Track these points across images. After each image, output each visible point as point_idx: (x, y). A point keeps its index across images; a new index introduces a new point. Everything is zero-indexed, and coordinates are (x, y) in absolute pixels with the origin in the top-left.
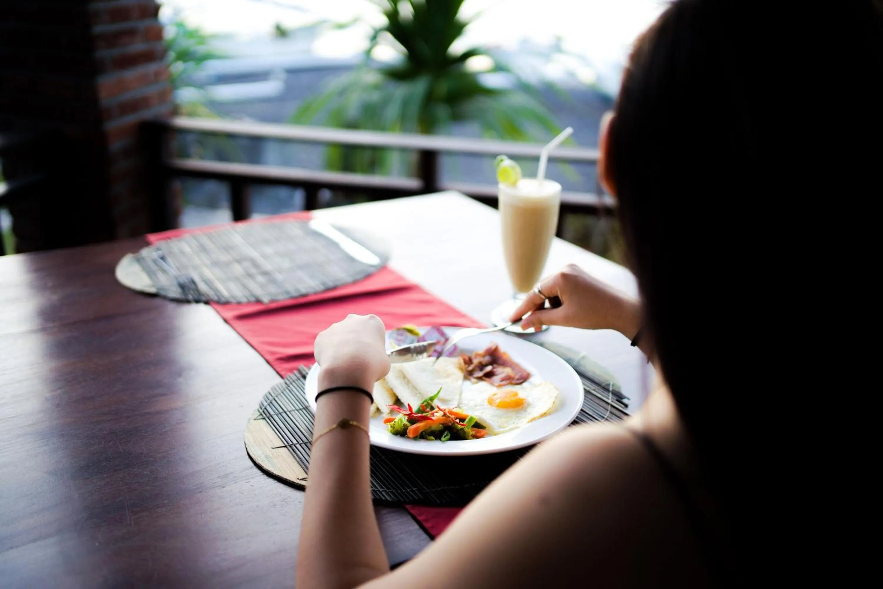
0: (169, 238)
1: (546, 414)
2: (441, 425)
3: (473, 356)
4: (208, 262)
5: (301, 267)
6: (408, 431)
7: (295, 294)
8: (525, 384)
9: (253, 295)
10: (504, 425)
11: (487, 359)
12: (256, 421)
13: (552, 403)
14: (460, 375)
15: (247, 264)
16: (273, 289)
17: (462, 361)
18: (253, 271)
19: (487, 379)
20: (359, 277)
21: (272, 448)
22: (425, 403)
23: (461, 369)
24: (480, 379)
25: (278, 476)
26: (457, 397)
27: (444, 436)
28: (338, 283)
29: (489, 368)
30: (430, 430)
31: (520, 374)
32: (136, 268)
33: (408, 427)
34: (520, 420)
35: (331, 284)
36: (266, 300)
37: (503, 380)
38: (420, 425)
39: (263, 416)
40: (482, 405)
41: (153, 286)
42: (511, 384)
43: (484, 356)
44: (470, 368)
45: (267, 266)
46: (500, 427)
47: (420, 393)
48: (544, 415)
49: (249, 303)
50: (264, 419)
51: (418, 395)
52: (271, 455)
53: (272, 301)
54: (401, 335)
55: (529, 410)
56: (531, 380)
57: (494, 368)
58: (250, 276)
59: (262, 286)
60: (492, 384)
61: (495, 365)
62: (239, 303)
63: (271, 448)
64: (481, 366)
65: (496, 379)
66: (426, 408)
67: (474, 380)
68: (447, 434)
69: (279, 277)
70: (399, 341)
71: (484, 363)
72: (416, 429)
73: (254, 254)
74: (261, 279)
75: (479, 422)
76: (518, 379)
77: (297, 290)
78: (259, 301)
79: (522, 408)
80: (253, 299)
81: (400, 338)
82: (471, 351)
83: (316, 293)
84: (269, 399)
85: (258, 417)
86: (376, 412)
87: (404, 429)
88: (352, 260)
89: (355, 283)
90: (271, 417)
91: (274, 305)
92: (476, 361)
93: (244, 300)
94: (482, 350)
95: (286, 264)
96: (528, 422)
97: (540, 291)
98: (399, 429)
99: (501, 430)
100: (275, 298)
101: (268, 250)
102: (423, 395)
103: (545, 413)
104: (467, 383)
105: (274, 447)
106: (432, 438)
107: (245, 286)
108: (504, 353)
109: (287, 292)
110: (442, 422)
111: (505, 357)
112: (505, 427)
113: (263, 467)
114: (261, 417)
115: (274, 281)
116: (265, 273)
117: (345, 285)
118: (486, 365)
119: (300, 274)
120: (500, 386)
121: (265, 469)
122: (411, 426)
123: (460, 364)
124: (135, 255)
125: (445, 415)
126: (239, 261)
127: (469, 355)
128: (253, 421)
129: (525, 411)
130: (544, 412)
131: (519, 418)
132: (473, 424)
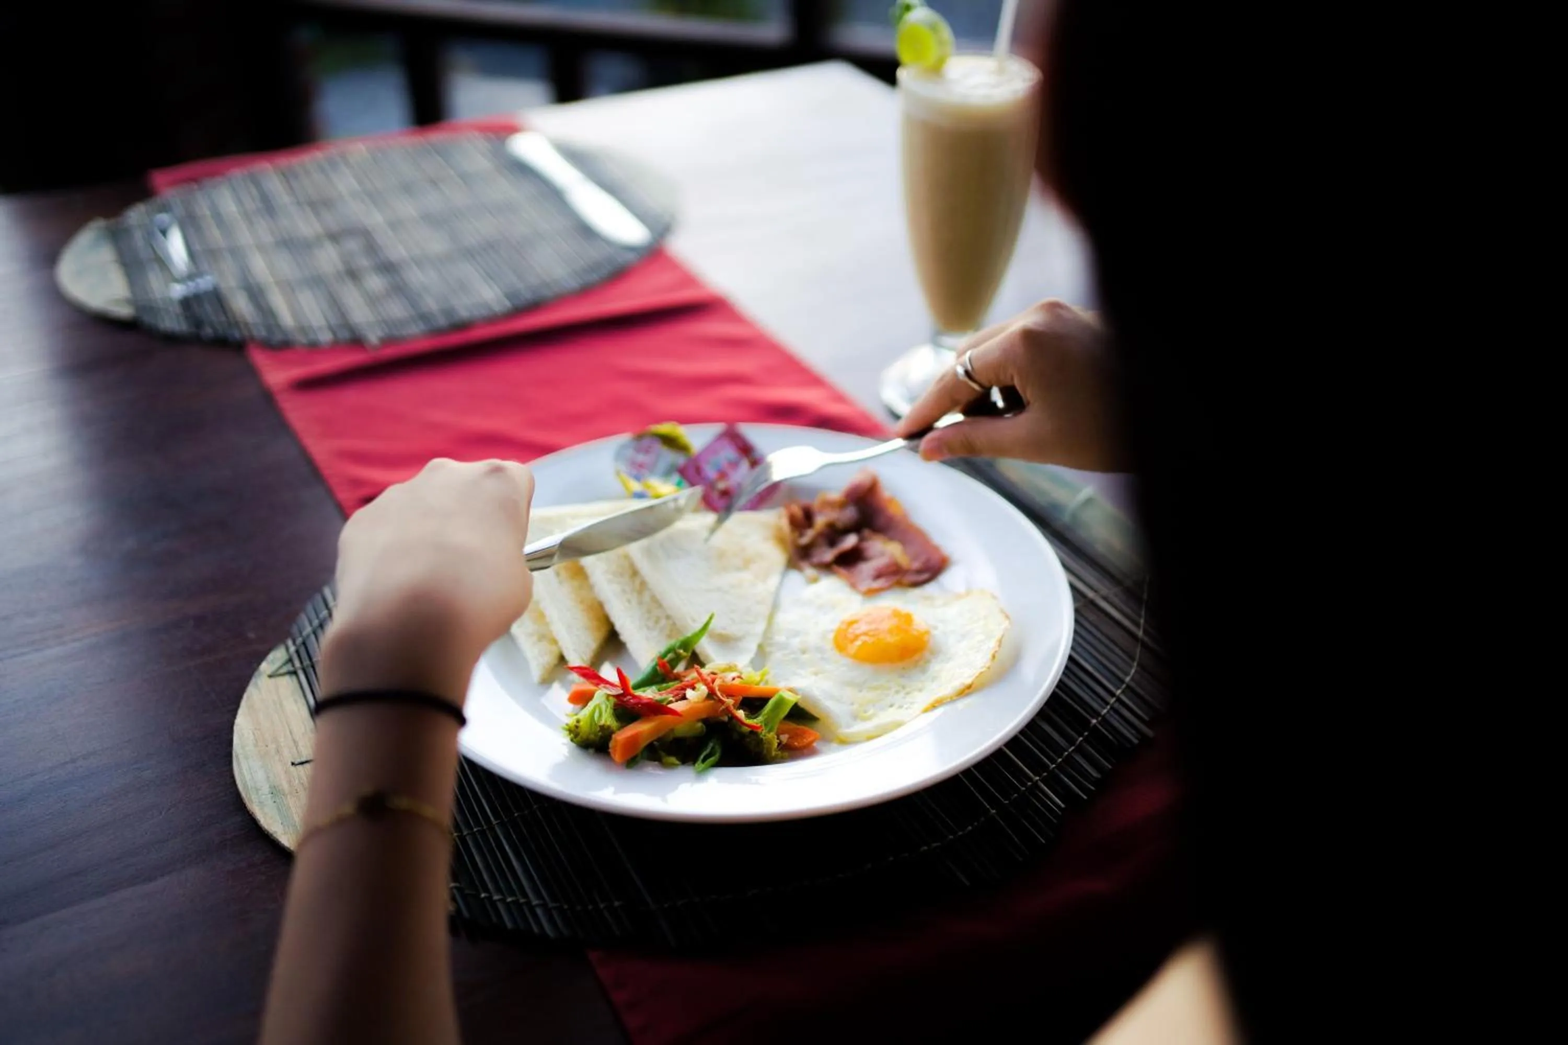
0: (194, 179)
1: (971, 689)
2: (700, 724)
3: (815, 504)
4: (268, 239)
5: (469, 254)
6: (611, 744)
7: (442, 322)
8: (930, 588)
9: (347, 325)
10: (865, 712)
11: (849, 514)
12: (273, 680)
13: (990, 656)
14: (777, 556)
15: (353, 245)
16: (397, 310)
17: (785, 523)
18: (364, 262)
19: (842, 571)
20: (594, 277)
21: (293, 764)
22: (670, 656)
23: (781, 540)
24: (827, 567)
25: (288, 851)
26: (760, 627)
27: (702, 757)
28: (547, 293)
29: (851, 541)
30: (671, 737)
31: (923, 558)
32: (106, 254)
33: (613, 732)
34: (909, 699)
35: (527, 296)
36: (373, 337)
37: (878, 576)
38: (643, 728)
39: (293, 665)
40: (819, 650)
41: (128, 302)
42: (900, 584)
43: (842, 505)
44: (805, 540)
45: (396, 250)
46: (855, 717)
47: (668, 617)
48: (967, 691)
49: (336, 347)
50: (294, 673)
51: (663, 622)
52: (285, 786)
53: (388, 341)
54: (647, 451)
55: (935, 667)
56: (948, 578)
57: (862, 540)
58: (353, 274)
59: (372, 301)
60: (853, 586)
61: (866, 532)
62: (314, 348)
63: (290, 764)
64: (833, 534)
65: (866, 569)
66: (673, 667)
67: (810, 572)
68: (713, 748)
69: (416, 277)
70: (641, 466)
71: (840, 525)
72: (633, 740)
73: (375, 219)
74: (375, 283)
75: (802, 705)
76: (919, 572)
77: (449, 312)
78: (357, 342)
79: (917, 662)
80: (344, 335)
81: (641, 458)
82: (813, 491)
83: (493, 319)
84: (318, 617)
85: (281, 667)
86: (556, 666)
87: (601, 737)
88: (586, 231)
89: (585, 292)
90: (311, 670)
91: (390, 352)
92: (820, 521)
93: (325, 337)
94: (836, 493)
95: (437, 244)
96: (926, 711)
97: (967, 373)
98: (592, 737)
99: (859, 727)
100: (396, 333)
101: (407, 208)
102: (674, 624)
103: (969, 687)
104: (795, 577)
105: (297, 761)
106: (673, 759)
107: (335, 303)
108: (891, 500)
109: (424, 317)
110: (704, 716)
111: (892, 510)
112: (869, 718)
113: (260, 821)
114: (289, 667)
115: (400, 289)
116: (388, 268)
117: (564, 299)
118: (846, 531)
119: (468, 271)
120: (871, 593)
121: (263, 829)
122: (621, 727)
123: (780, 529)
124: (113, 221)
125: (711, 694)
126: (334, 237)
127: (806, 501)
128: (268, 679)
129: (924, 671)
130: (968, 681)
131: (908, 690)
132: (786, 710)
